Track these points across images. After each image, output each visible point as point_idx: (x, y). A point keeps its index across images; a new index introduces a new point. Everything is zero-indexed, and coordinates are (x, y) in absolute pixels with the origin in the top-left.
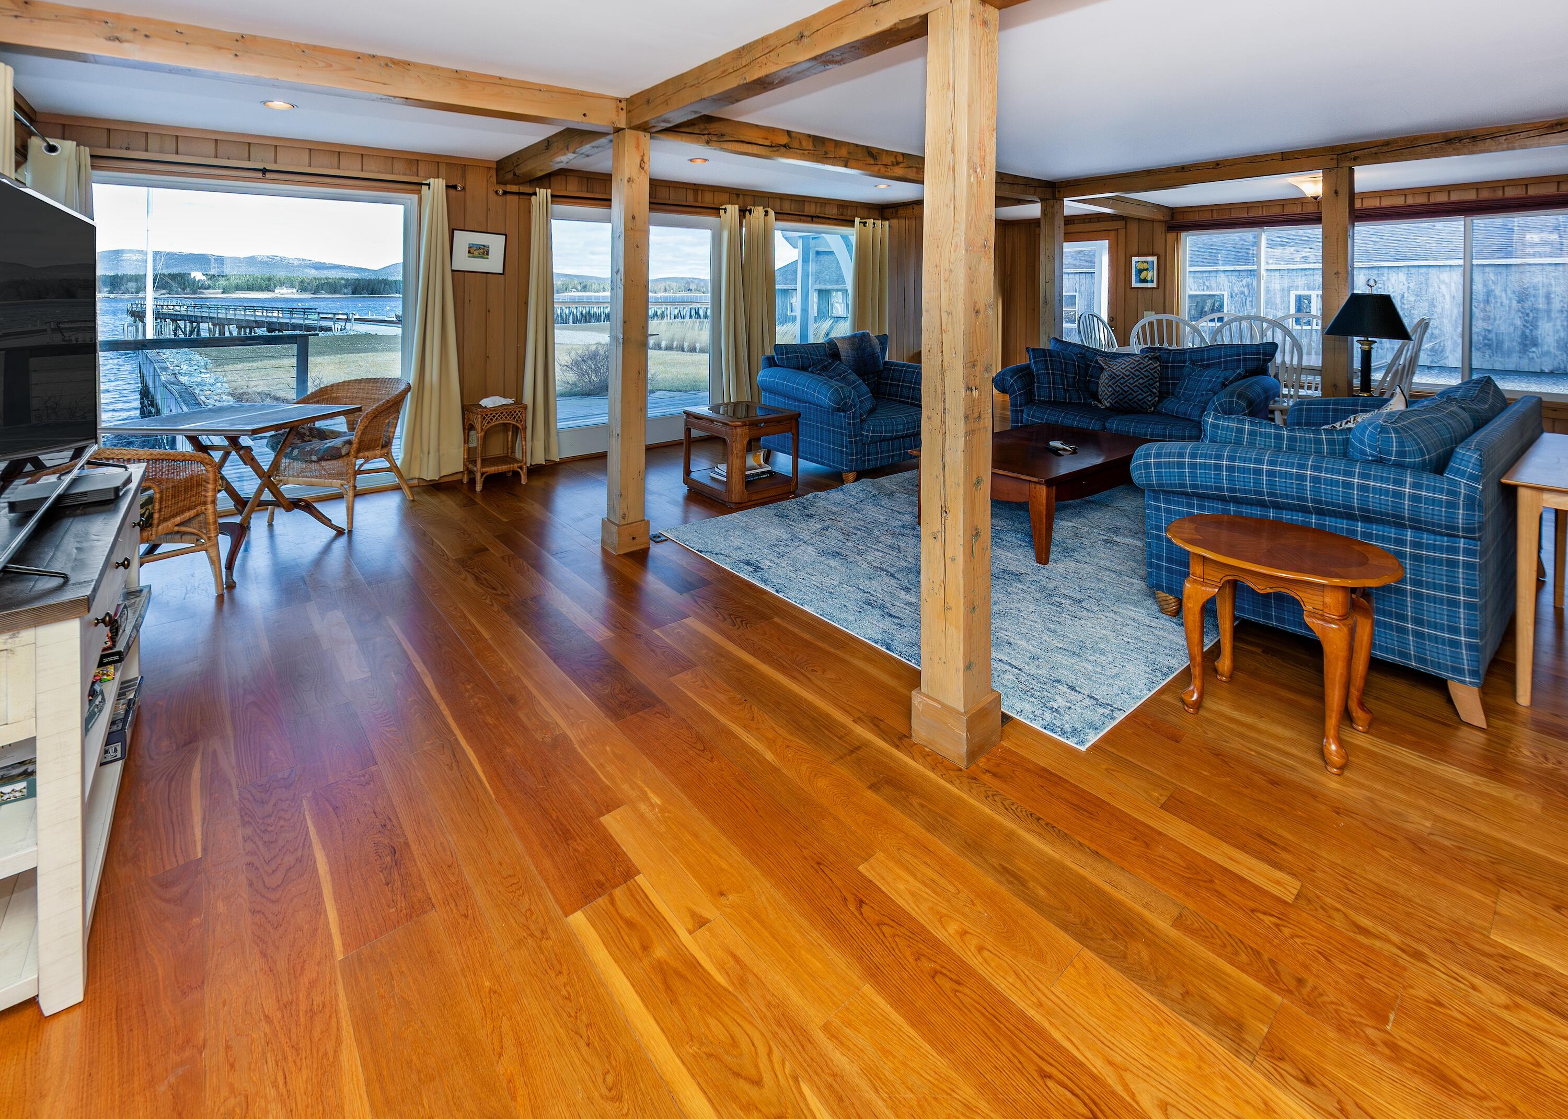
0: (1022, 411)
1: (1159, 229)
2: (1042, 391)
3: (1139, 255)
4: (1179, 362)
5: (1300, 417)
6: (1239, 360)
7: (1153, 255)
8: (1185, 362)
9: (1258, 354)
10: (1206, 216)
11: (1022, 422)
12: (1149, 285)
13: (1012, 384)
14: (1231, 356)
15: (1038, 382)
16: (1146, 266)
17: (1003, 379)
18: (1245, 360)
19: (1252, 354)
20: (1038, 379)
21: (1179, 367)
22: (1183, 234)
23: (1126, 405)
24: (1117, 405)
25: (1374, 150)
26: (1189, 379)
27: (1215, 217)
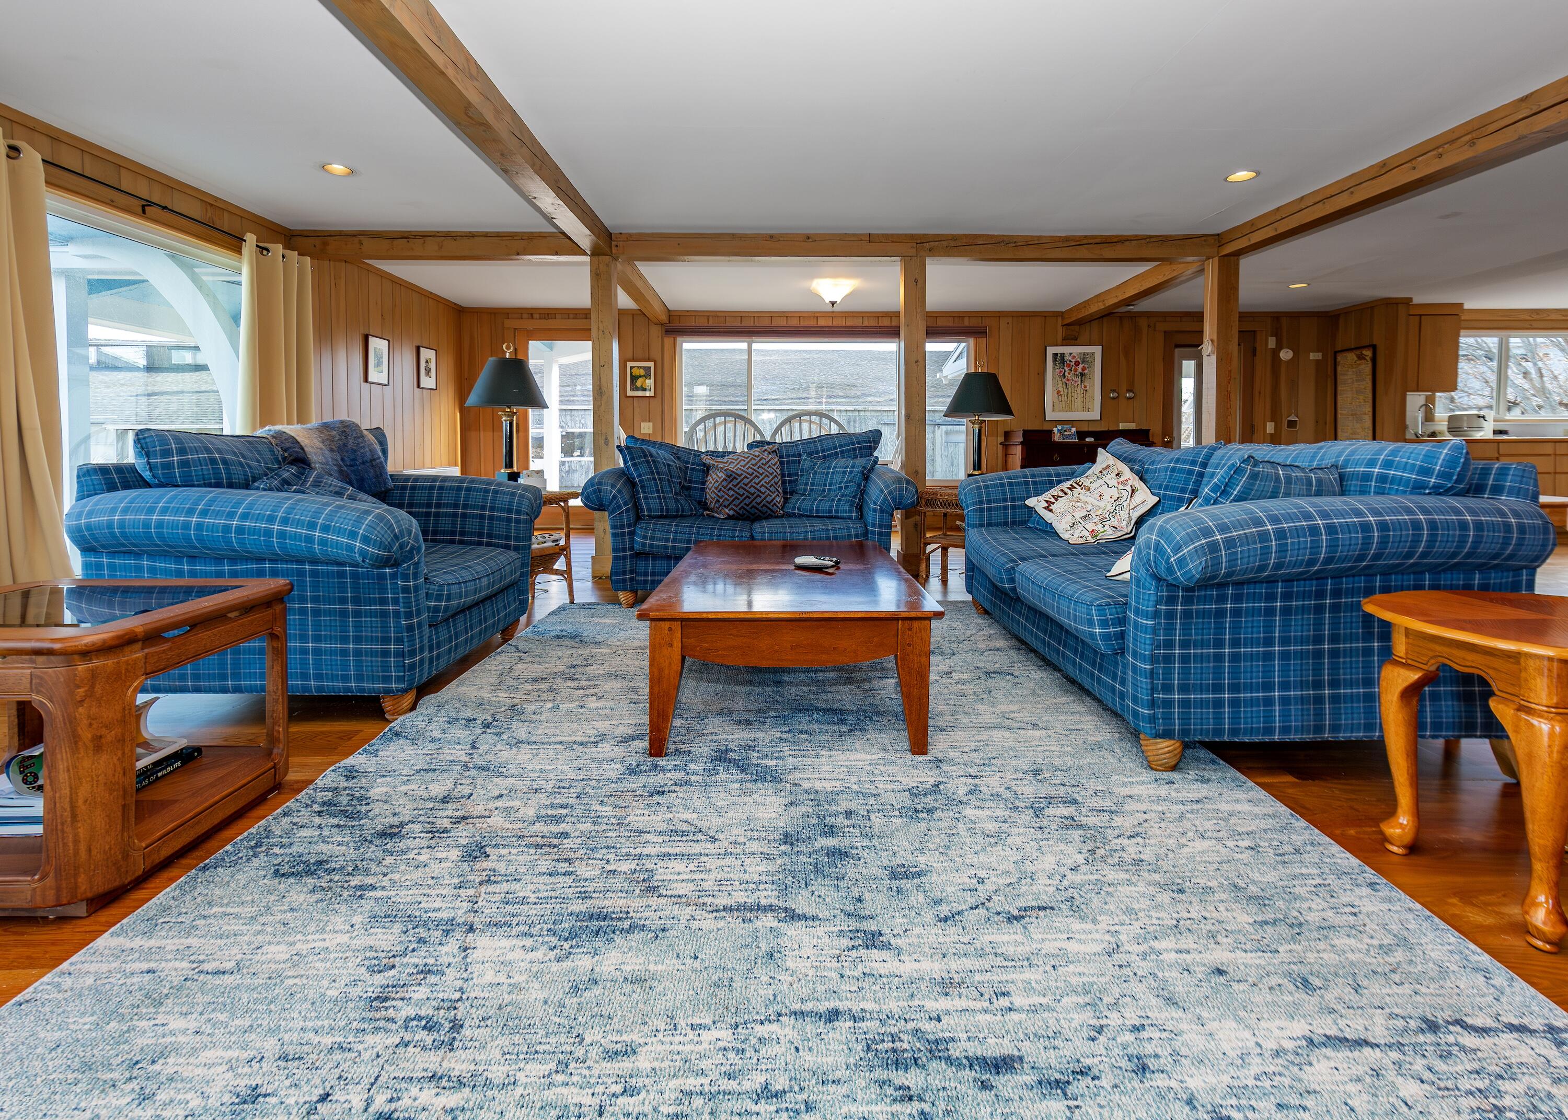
0: (632, 533)
1: (656, 331)
2: (651, 502)
3: (634, 360)
4: (794, 455)
5: (980, 495)
6: (854, 449)
7: (649, 360)
8: (800, 455)
9: (853, 444)
10: (702, 322)
11: (632, 548)
12: (648, 394)
13: (614, 497)
14: (846, 445)
15: (644, 492)
16: (642, 372)
17: (600, 490)
18: (860, 448)
19: (865, 442)
20: (643, 487)
21: (794, 462)
22: (679, 339)
23: (753, 511)
24: (741, 512)
25: (945, 243)
26: (815, 473)
27: (711, 323)
